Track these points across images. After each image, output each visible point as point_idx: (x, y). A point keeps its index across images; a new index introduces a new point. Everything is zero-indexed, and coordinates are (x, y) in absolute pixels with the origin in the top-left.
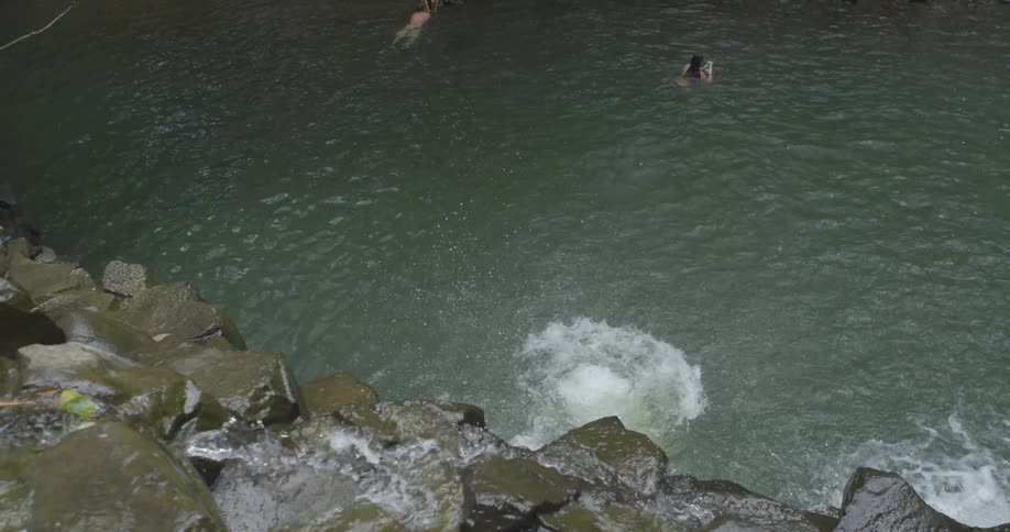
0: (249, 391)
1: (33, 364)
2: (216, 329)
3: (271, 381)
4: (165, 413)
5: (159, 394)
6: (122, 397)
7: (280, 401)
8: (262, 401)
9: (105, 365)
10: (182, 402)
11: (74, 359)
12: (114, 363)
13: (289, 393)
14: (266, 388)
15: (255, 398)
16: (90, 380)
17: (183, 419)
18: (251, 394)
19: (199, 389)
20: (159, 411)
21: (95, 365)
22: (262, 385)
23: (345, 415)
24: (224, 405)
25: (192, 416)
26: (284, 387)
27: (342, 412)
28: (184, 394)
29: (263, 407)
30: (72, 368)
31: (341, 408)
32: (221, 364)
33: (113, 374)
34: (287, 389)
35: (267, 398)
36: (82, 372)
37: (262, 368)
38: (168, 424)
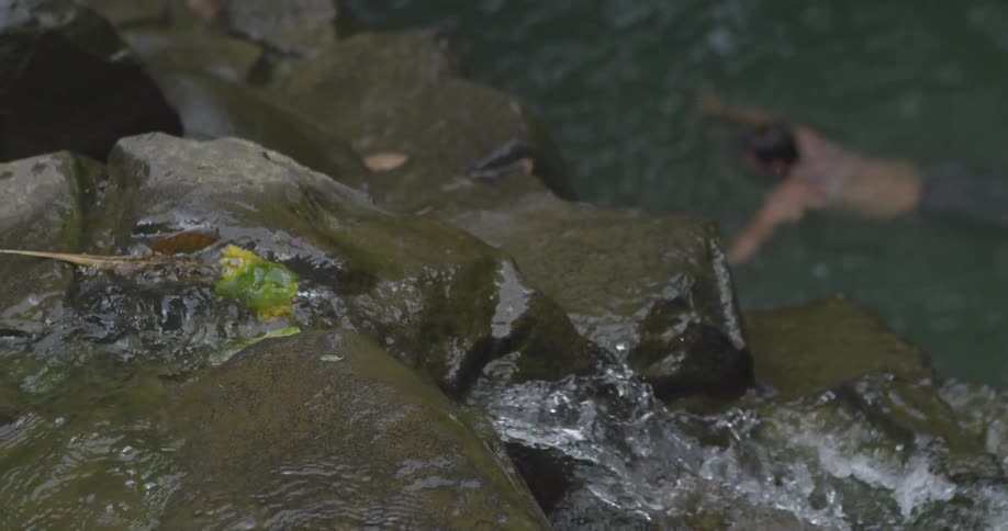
0: (639, 306)
1: (157, 177)
2: (518, 154)
3: (694, 289)
4: (449, 330)
5: (438, 283)
6: (354, 278)
7: (709, 340)
8: (668, 335)
9: (314, 200)
10: (489, 311)
11: (249, 176)
12: (335, 198)
13: (732, 322)
14: (679, 304)
15: (655, 323)
16: (287, 229)
17: (487, 349)
18: (643, 313)
19: (525, 282)
20: (435, 326)
21: (295, 198)
22: (671, 294)
23: (869, 398)
24: (581, 330)
25: (507, 345)
26: (721, 308)
27: (861, 387)
28: (493, 289)
29: (673, 347)
30: (246, 195)
31: (859, 379)
32: (567, 234)
33: (333, 224)
34: (728, 312)
35: (681, 328)
36: (266, 211)
37: (674, 254)
38: (455, 357)
